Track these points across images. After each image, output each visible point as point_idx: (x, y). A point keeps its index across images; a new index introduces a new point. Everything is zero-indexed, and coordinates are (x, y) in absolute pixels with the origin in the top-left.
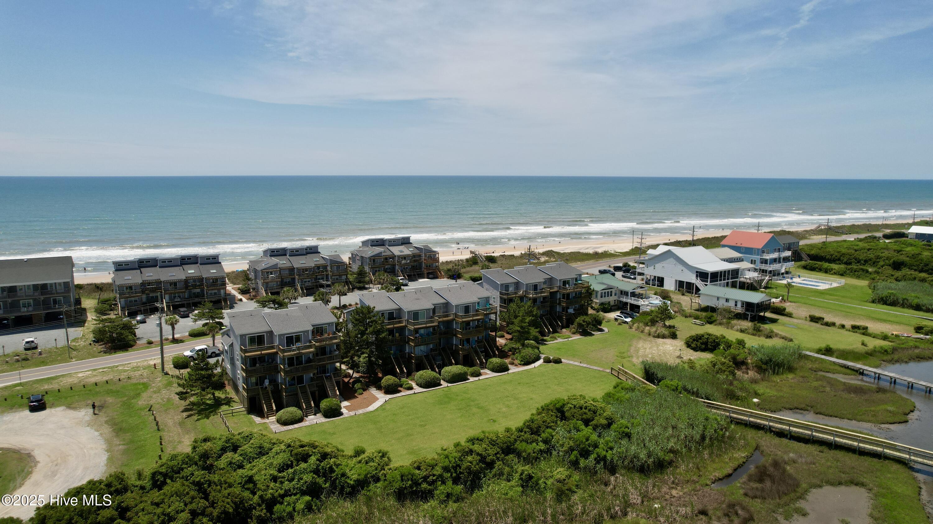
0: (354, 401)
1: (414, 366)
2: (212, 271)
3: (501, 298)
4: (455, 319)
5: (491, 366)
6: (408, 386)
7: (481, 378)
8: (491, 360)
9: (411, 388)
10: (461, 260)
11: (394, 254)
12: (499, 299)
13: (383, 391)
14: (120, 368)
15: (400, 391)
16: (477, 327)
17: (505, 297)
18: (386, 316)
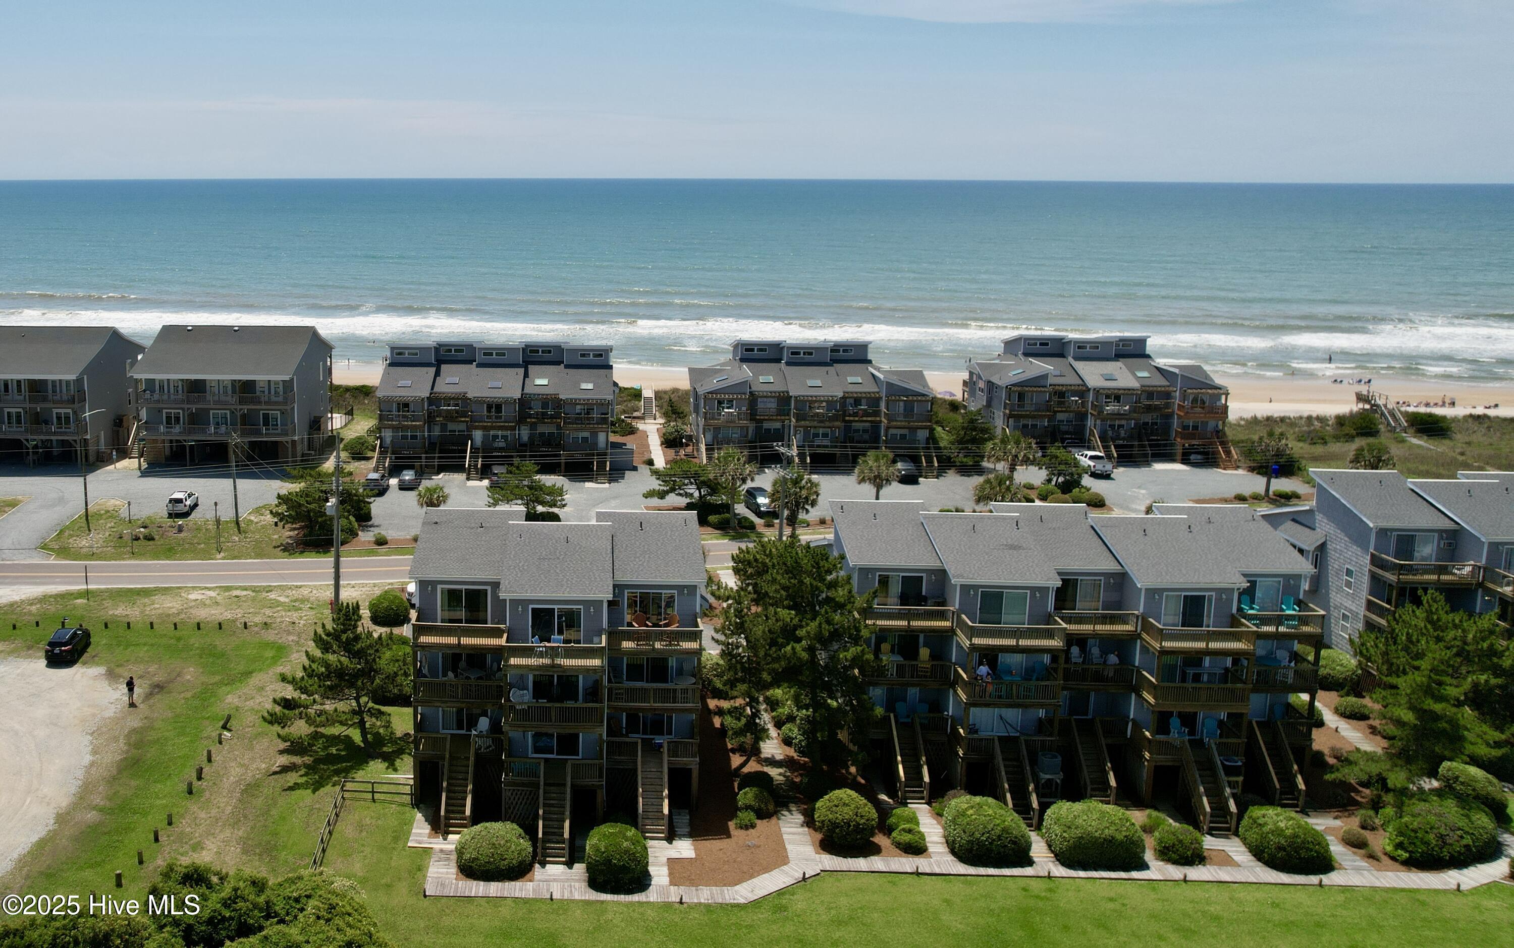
0: (714, 845)
1: (960, 769)
2: (584, 386)
3: (1374, 577)
4: (1139, 636)
5: (1252, 836)
6: (907, 838)
7: (1195, 873)
8: (1256, 812)
9: (916, 849)
10: (1319, 418)
11: (1085, 385)
12: (1366, 579)
13: (819, 836)
14: (272, 596)
15: (875, 850)
16: (1226, 676)
17: (1391, 577)
18: (896, 588)
